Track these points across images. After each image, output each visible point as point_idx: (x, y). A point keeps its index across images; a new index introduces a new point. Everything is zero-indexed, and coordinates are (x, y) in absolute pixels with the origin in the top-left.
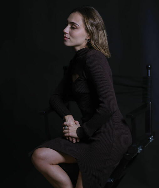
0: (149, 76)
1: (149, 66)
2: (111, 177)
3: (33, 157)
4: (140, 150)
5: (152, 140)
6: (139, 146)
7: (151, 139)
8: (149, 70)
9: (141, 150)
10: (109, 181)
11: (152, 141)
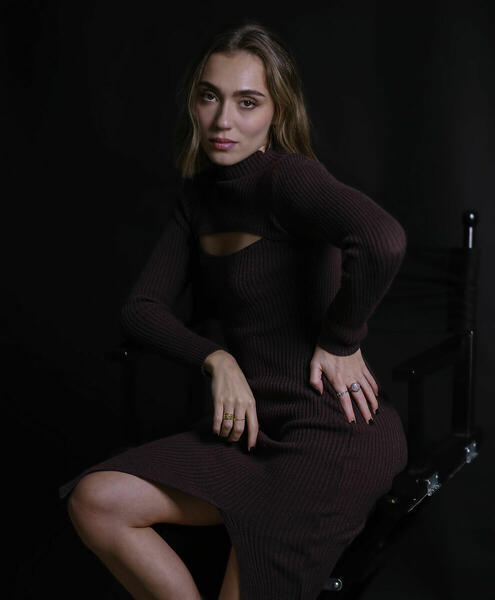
0: (470, 246)
1: (472, 216)
2: (335, 576)
3: (73, 502)
4: (432, 486)
5: (475, 454)
6: (429, 475)
7: (471, 453)
8: (471, 230)
9: (436, 486)
10: (327, 587)
11: (474, 460)
